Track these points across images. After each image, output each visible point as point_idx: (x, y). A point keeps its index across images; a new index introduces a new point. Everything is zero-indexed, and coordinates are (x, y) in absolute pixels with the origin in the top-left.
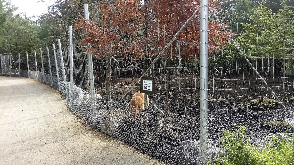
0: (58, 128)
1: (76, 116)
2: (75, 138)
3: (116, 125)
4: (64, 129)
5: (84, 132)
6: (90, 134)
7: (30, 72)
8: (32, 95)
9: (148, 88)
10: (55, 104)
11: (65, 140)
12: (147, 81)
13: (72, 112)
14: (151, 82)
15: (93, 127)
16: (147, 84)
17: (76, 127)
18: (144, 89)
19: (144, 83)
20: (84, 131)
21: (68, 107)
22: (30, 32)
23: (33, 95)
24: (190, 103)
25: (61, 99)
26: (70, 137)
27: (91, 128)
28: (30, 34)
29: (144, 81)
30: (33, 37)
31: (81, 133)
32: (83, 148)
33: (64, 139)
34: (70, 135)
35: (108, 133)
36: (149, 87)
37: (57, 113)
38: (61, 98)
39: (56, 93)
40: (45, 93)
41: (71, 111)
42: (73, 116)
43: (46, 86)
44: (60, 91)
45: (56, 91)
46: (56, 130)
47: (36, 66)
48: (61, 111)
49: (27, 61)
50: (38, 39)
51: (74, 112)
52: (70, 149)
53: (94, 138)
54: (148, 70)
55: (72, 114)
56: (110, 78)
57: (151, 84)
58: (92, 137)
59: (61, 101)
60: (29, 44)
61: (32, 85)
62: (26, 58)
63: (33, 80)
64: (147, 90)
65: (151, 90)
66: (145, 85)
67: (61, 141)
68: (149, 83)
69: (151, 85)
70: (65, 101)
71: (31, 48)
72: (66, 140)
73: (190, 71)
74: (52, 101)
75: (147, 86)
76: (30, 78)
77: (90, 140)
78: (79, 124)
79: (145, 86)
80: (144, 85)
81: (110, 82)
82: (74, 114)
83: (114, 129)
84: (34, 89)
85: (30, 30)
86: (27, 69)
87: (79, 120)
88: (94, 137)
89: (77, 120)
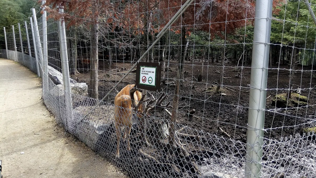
0: (20, 129)
1: (50, 112)
2: (36, 150)
3: (98, 132)
4: (27, 133)
5: (54, 140)
6: (61, 142)
7: (9, 52)
8: (3, 81)
9: (149, 81)
10: (28, 93)
11: (21, 153)
12: (147, 69)
13: (46, 106)
14: (154, 69)
15: (67, 131)
16: (147, 74)
17: (45, 130)
18: (141, 82)
19: (141, 72)
20: (53, 137)
21: (42, 98)
22: (9, 5)
23: (5, 79)
24: (201, 96)
25: (38, 87)
26: (31, 147)
27: (65, 133)
28: (9, 7)
29: (142, 68)
30: (13, 10)
31: (49, 141)
32: (44, 171)
33: (20, 150)
34: (31, 143)
35: (87, 143)
36: (150, 79)
37: (26, 106)
38: (38, 85)
39: (34, 79)
40: (20, 78)
41: (44, 104)
42: (46, 112)
43: (25, 69)
44: (39, 76)
45: (35, 76)
46: (14, 133)
47: (14, 44)
48: (33, 103)
49: (4, 39)
50: (19, 13)
51: (48, 107)
52: (24, 171)
53: (66, 151)
54: (148, 49)
55: (45, 109)
56: (96, 62)
57: (154, 74)
58: (63, 149)
59: (37, 89)
60: (7, 18)
61: (9, 67)
62: (4, 35)
63: (12, 61)
64: (147, 83)
65: (153, 84)
66: (145, 75)
67: (14, 155)
68: (150, 72)
69: (153, 76)
70: (41, 89)
71: (10, 23)
72: (23, 153)
73: (196, 58)
74: (25, 89)
75: (147, 77)
76: (9, 59)
77: (58, 155)
78: (50, 125)
79: (144, 78)
80: (141, 76)
81: (96, 68)
82: (47, 109)
83: (96, 139)
84: (9, 73)
85: (9, 2)
86: (5, 48)
87: (51, 119)
88: (66, 148)
89: (49, 118)
